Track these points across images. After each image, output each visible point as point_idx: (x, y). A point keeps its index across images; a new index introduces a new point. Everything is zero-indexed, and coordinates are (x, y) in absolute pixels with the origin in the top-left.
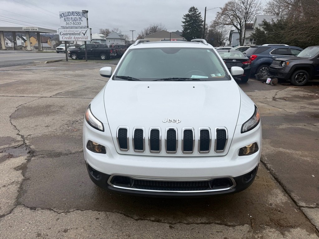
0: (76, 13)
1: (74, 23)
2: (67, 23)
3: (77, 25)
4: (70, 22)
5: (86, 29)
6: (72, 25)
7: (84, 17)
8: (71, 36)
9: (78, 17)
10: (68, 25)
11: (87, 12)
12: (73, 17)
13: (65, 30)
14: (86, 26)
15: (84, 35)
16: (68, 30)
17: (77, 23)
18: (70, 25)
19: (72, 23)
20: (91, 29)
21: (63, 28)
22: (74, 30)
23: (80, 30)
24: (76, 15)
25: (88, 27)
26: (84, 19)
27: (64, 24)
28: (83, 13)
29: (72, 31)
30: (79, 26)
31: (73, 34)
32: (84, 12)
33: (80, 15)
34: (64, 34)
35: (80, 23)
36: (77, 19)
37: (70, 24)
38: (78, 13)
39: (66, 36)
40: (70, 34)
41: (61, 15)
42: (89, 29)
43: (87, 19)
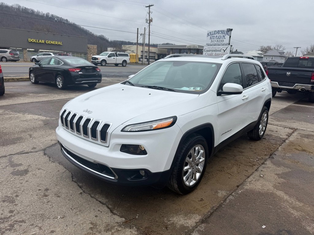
0: (221, 32)
1: (217, 41)
2: (212, 41)
3: (220, 43)
4: (215, 39)
5: (227, 46)
6: (216, 43)
7: (228, 34)
8: (213, 52)
9: (222, 35)
10: (212, 43)
11: (231, 30)
12: (218, 35)
13: (209, 47)
14: (228, 44)
15: (224, 51)
16: (211, 47)
17: (220, 41)
18: (214, 43)
19: (216, 41)
20: (232, 46)
21: (208, 45)
22: (217, 47)
23: (221, 47)
24: (221, 33)
25: (229, 44)
26: (227, 37)
27: (209, 42)
28: (227, 31)
29: (215, 48)
30: (222, 43)
31: (214, 51)
32: (229, 30)
33: (224, 33)
34: (207, 51)
35: (223, 40)
36: (221, 37)
37: (214, 41)
38: (222, 32)
39: (208, 53)
40: (212, 51)
41: (208, 34)
42: (230, 46)
43: (230, 37)
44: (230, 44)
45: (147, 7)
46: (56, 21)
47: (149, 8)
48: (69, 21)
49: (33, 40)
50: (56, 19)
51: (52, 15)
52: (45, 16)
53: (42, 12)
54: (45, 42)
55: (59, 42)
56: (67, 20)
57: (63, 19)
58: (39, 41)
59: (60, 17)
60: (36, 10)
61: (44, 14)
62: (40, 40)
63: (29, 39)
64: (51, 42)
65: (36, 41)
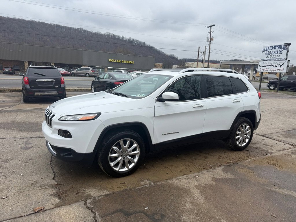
0: (278, 47)
1: (273, 56)
2: (267, 56)
3: (276, 58)
4: (271, 55)
5: (284, 61)
6: (272, 58)
7: (285, 49)
8: (268, 68)
9: (279, 50)
10: (268, 58)
11: (289, 44)
12: (274, 50)
13: (264, 62)
14: (284, 59)
15: (281, 66)
16: (267, 62)
17: (277, 56)
18: (270, 58)
19: (272, 56)
20: (289, 61)
21: (263, 60)
22: (273, 63)
23: (277, 62)
24: (278, 48)
25: (286, 59)
26: (284, 52)
27: (265, 57)
28: (285, 46)
29: (270, 63)
30: (278, 59)
31: (270, 66)
32: (286, 45)
33: (281, 48)
34: (262, 66)
35: (280, 55)
36: (277, 52)
37: (270, 57)
38: (279, 47)
39: (263, 68)
40: (268, 66)
41: (264, 50)
42: (287, 61)
43: (288, 52)
44: (288, 59)
45: (209, 27)
46: (136, 44)
47: (211, 28)
48: (146, 44)
49: (112, 60)
50: (136, 42)
51: (133, 40)
52: (128, 40)
53: (126, 37)
54: (121, 62)
55: (132, 62)
56: (144, 43)
57: (141, 42)
58: (116, 61)
59: (139, 40)
60: (121, 36)
61: (127, 39)
62: (118, 60)
63: (110, 60)
64: (126, 61)
65: (115, 61)
